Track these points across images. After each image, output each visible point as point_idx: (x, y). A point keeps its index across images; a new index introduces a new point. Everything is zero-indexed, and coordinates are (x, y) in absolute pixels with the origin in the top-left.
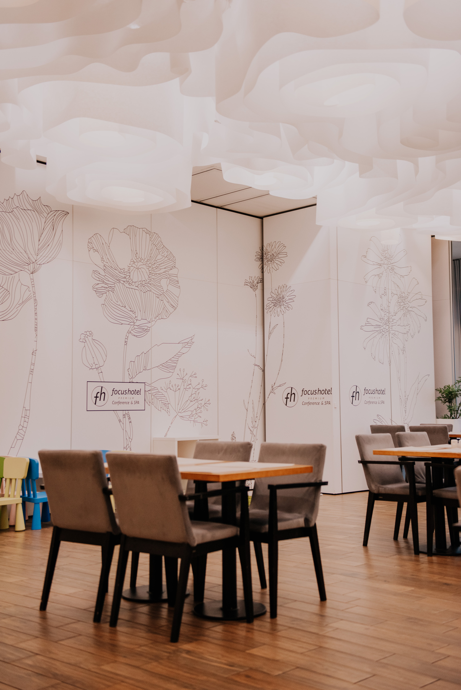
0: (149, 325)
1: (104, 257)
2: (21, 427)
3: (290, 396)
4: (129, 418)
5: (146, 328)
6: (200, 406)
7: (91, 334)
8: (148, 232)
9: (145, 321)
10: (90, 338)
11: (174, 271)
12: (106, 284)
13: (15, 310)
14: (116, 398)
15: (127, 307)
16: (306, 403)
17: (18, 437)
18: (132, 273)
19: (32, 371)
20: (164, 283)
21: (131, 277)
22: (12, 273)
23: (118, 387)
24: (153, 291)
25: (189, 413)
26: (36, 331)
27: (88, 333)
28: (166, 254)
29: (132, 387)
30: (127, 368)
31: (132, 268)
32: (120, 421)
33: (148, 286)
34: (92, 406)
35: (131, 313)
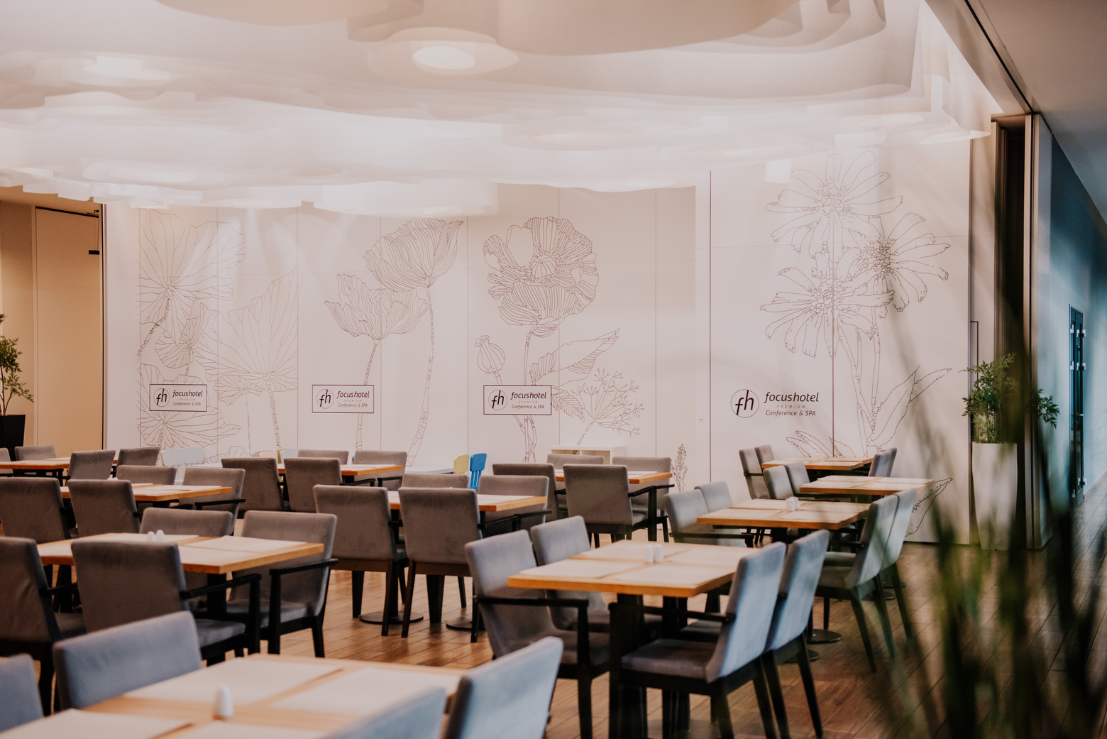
0: (556, 323)
1: (501, 258)
2: (420, 428)
4: (532, 423)
5: (552, 326)
6: (627, 412)
7: (488, 338)
8: (554, 220)
9: (552, 319)
10: (486, 342)
11: (591, 257)
12: (503, 285)
13: (413, 322)
14: (516, 401)
15: (528, 306)
17: (418, 436)
18: (534, 270)
19: (429, 377)
20: (576, 273)
21: (534, 273)
22: (410, 289)
23: (518, 391)
24: (561, 284)
25: (613, 419)
26: (432, 340)
27: (484, 338)
28: (579, 239)
29: (535, 390)
30: (529, 370)
31: (534, 264)
32: (521, 425)
33: (554, 280)
34: (489, 409)
35: (533, 312)
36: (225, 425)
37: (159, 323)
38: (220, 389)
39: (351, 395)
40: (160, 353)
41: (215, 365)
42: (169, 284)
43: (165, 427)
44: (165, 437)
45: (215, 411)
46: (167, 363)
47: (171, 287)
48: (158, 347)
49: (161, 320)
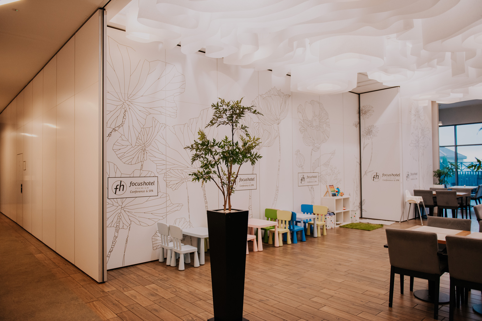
1: (303, 115)
3: (376, 176)
4: (313, 189)
5: (318, 147)
6: (338, 182)
7: (299, 151)
8: (319, 103)
9: (318, 144)
10: (299, 153)
11: (328, 120)
12: (304, 128)
13: (273, 141)
15: (312, 138)
16: (385, 180)
17: (275, 199)
18: (313, 122)
19: (279, 169)
20: (324, 126)
21: (313, 124)
22: (271, 124)
24: (320, 130)
26: (280, 151)
28: (325, 112)
30: (312, 166)
31: (313, 120)
32: (310, 190)
33: (319, 128)
35: (313, 140)
36: (172, 204)
37: (117, 129)
38: (168, 179)
39: (246, 180)
40: (117, 153)
41: (164, 162)
42: (126, 99)
43: (123, 211)
44: (123, 218)
45: (165, 195)
46: (124, 160)
47: (127, 102)
48: (115, 147)
49: (119, 127)
